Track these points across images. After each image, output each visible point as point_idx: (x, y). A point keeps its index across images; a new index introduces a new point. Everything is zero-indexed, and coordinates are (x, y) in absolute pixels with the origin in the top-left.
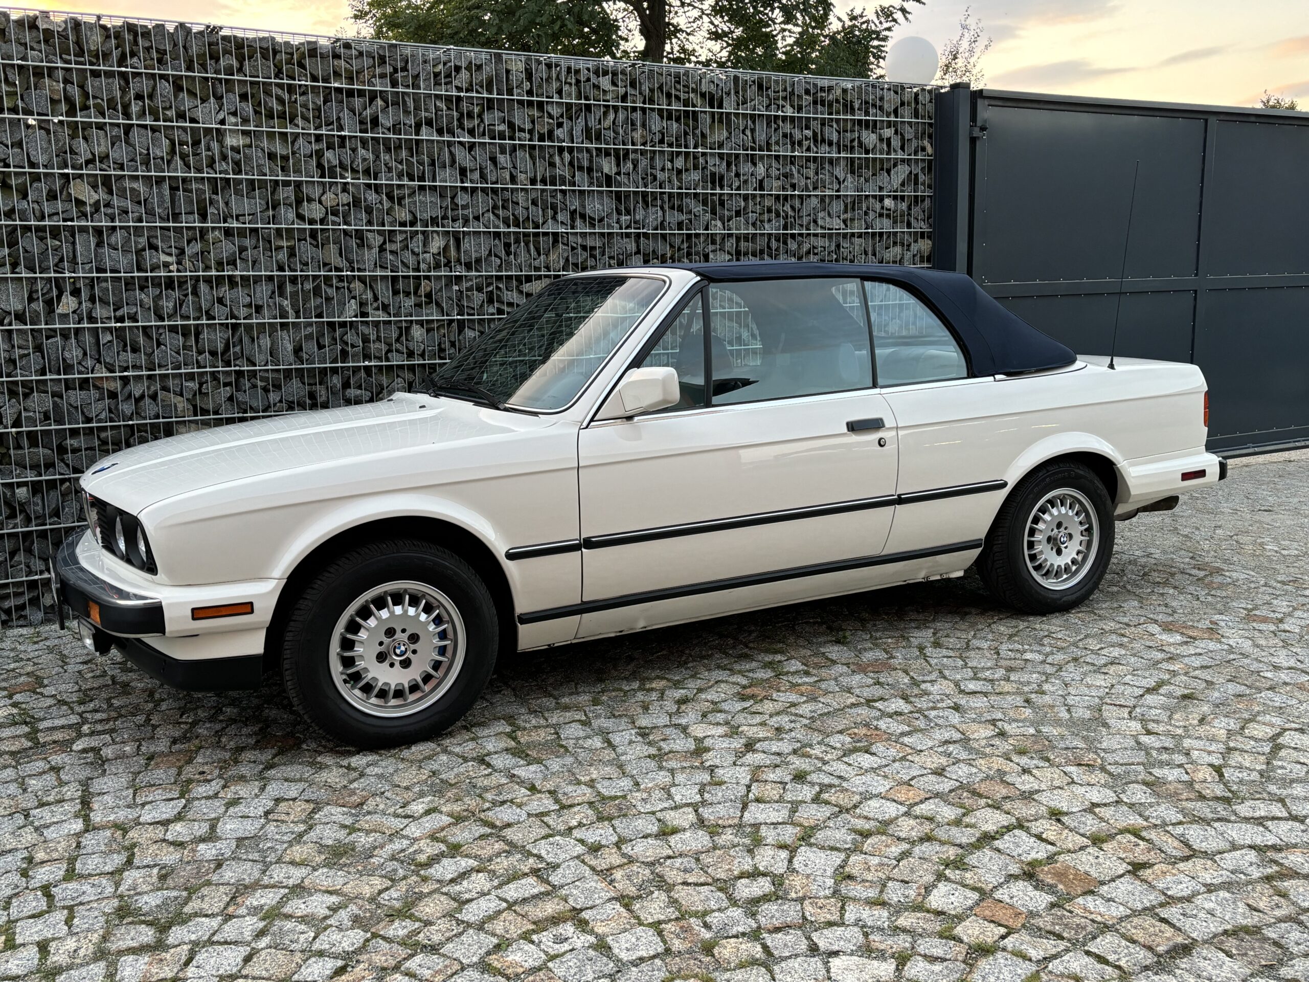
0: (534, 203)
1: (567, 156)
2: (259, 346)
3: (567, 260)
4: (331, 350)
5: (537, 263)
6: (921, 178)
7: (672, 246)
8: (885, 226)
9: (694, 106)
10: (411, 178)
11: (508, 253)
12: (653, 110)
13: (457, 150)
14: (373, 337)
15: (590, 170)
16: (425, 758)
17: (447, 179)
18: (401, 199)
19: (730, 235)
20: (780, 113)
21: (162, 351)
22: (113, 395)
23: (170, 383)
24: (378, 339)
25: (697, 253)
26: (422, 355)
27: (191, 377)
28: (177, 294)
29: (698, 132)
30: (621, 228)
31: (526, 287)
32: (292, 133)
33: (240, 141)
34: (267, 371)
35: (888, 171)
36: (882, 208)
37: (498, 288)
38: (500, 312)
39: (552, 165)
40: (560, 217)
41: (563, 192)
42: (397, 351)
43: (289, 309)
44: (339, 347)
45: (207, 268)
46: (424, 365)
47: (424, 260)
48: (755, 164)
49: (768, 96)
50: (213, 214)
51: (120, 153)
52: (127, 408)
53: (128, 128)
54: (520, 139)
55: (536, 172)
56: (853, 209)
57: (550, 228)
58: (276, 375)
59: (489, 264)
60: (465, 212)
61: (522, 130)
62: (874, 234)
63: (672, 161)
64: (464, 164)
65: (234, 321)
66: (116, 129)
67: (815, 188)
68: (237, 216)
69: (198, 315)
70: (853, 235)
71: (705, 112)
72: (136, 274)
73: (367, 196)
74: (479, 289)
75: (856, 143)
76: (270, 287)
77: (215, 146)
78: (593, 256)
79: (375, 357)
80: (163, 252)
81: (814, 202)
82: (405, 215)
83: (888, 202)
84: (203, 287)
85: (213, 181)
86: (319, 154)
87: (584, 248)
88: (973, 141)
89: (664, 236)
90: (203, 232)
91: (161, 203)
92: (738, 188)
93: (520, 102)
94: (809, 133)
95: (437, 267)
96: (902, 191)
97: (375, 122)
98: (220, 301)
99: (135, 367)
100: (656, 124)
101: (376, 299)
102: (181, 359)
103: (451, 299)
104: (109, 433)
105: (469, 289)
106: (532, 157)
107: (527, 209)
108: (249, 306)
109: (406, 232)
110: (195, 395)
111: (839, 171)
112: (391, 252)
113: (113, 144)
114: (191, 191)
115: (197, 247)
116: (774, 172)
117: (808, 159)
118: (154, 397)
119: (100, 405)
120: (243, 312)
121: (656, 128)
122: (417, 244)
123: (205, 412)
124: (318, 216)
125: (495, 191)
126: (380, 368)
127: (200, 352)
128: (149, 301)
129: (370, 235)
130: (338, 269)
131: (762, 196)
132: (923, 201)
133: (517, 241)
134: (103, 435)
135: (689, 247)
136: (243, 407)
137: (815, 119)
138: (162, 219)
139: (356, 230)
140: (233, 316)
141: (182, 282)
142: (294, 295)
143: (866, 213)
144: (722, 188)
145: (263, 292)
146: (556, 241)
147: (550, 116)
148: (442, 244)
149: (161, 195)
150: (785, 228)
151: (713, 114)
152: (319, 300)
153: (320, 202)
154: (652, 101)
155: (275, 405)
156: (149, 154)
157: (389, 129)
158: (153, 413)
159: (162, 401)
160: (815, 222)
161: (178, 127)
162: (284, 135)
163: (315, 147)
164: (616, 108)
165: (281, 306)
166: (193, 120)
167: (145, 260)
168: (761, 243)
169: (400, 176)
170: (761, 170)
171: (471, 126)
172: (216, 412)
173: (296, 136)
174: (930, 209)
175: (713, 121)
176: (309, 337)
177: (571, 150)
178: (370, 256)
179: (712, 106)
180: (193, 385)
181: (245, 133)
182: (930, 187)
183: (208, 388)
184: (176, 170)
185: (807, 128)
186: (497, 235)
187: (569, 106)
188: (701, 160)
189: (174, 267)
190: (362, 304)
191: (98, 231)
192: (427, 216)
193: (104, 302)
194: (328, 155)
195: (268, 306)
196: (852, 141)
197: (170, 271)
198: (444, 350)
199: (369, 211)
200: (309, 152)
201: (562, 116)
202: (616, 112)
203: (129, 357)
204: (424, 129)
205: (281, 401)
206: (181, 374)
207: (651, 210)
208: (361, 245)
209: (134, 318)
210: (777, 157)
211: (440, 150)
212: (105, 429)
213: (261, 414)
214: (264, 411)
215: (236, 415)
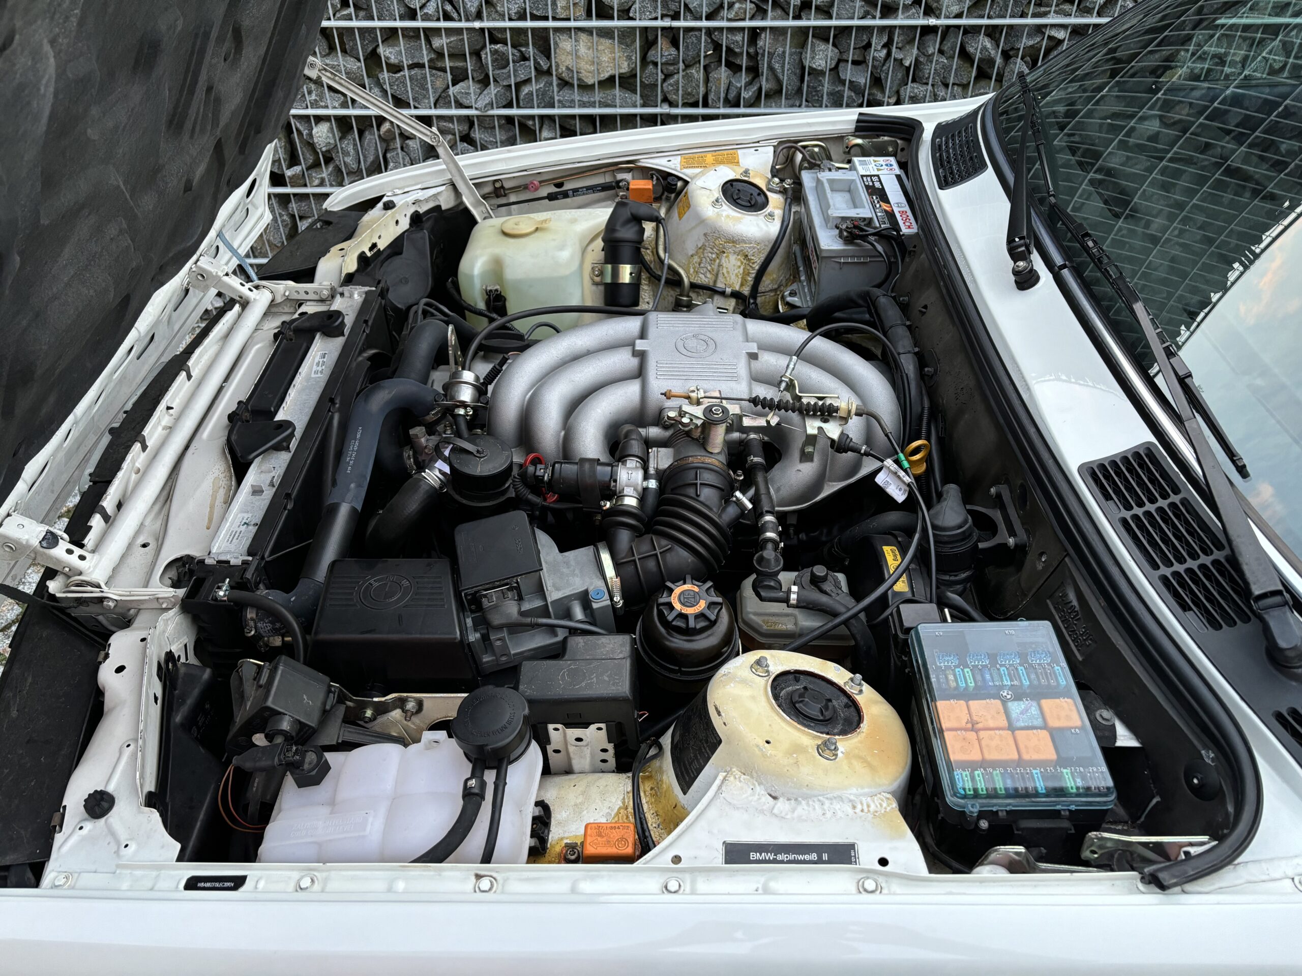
212: (437, 31)
213: (705, 24)
214: (709, 17)
215: (659, 23)
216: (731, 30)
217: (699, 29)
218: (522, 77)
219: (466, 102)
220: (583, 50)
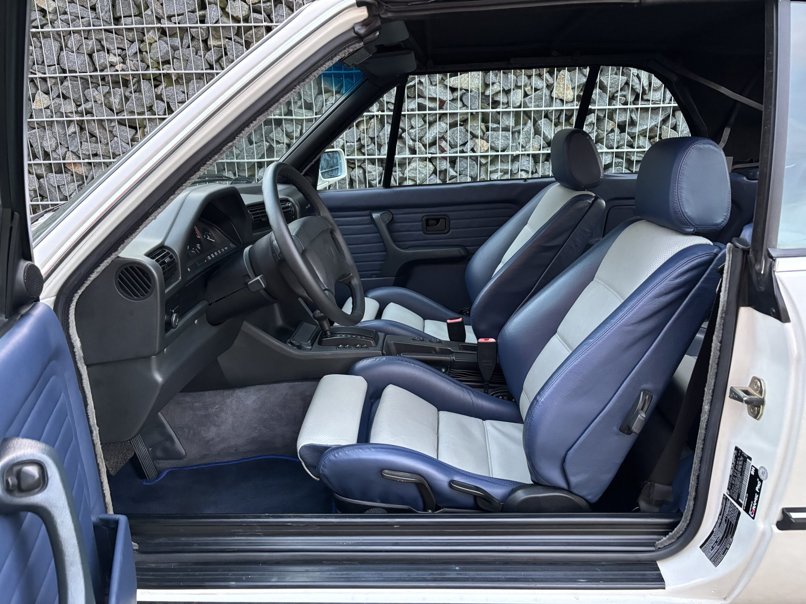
21: (115, 142)
22: (80, 178)
28: (121, 90)
45: (146, 67)
50: (147, 15)
68: (168, 16)
69: (141, 110)
80: (109, 53)
90: (142, 32)
98: (159, 97)
99: (96, 155)
115: (135, 47)
128: (101, 98)
138: (108, 23)
141: (126, 80)
167: (95, 61)
189: (118, 67)
193: (68, 99)
197: (116, 70)
203: (89, 146)
209: (89, 112)
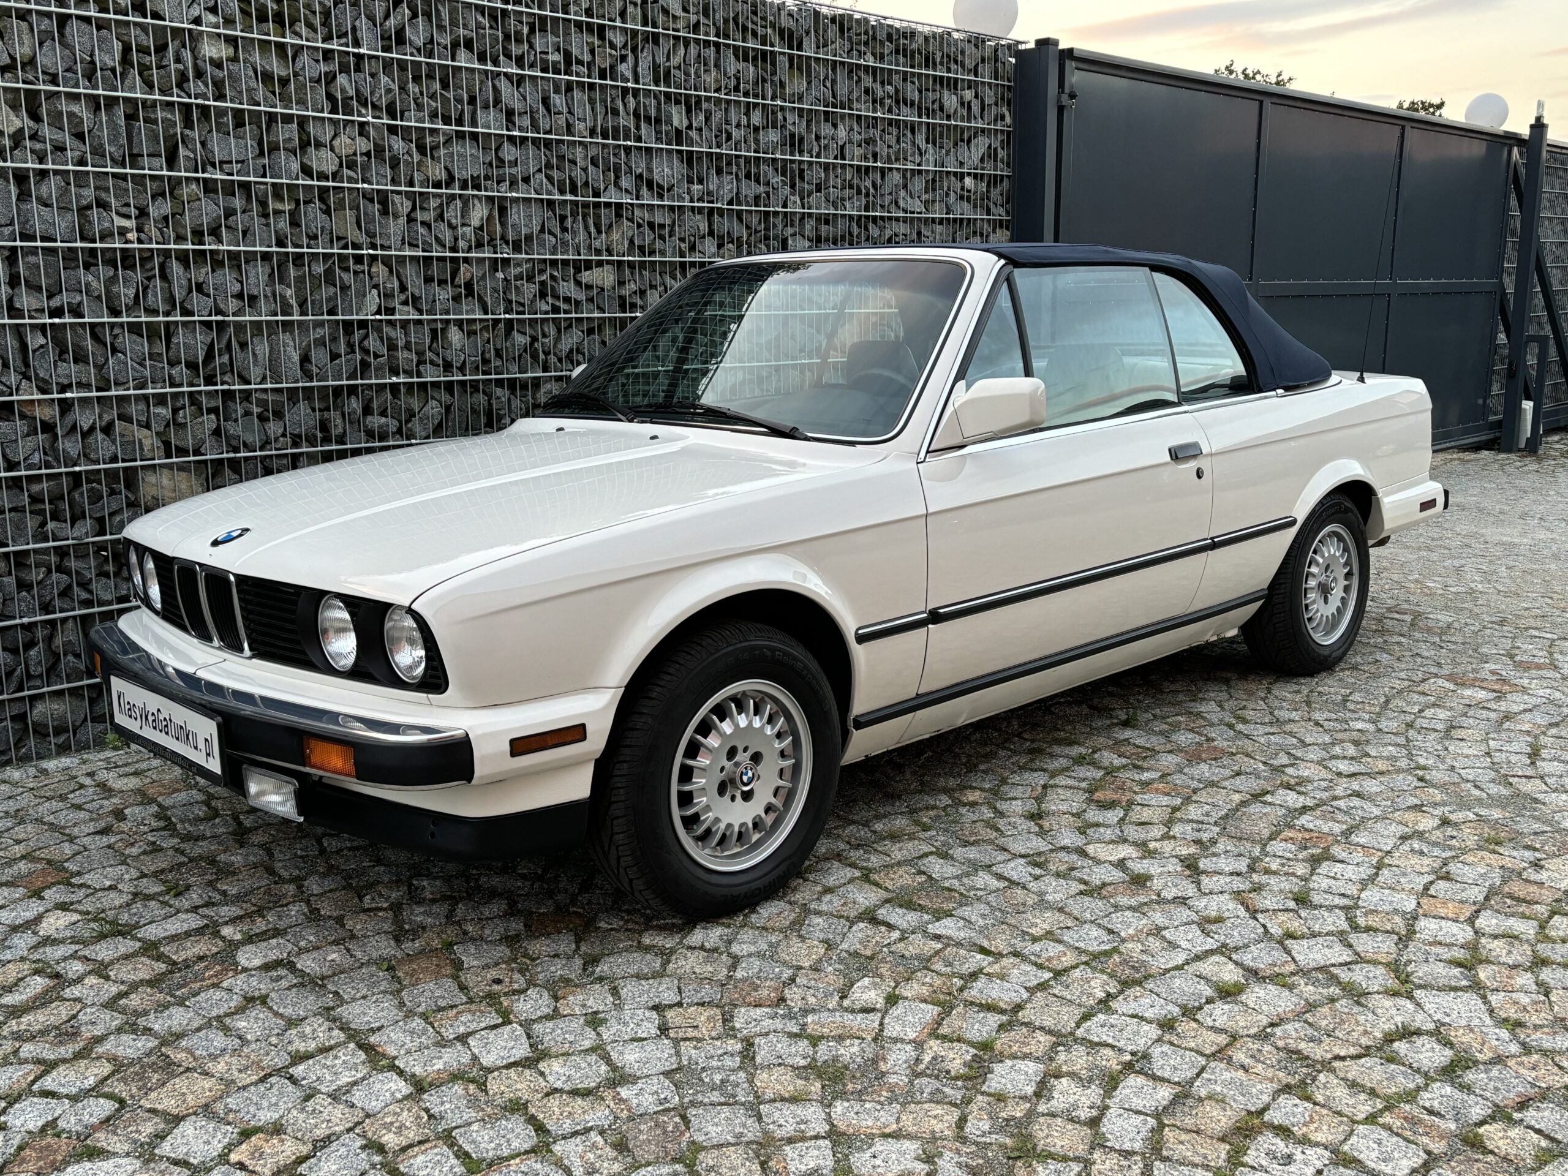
0: (594, 162)
1: (632, 103)
2: (254, 354)
3: (632, 242)
4: (347, 361)
5: (597, 244)
6: (1001, 153)
7: (748, 227)
8: (964, 211)
9: (772, 45)
10: (447, 121)
11: (564, 230)
12: (727, 46)
13: (504, 86)
14: (401, 343)
15: (658, 121)
16: (793, 923)
17: (490, 124)
18: (435, 147)
19: (810, 215)
20: (862, 62)
21: (120, 361)
22: (48, 427)
23: (133, 409)
24: (407, 347)
25: (776, 238)
26: (462, 369)
27: (161, 399)
28: (138, 276)
29: (777, 79)
30: (692, 201)
31: (586, 277)
32: (293, 45)
33: (223, 51)
34: (265, 390)
35: (969, 141)
36: (962, 188)
37: (553, 278)
38: (556, 310)
39: (615, 112)
40: (624, 183)
41: (628, 149)
42: (432, 363)
43: (293, 302)
44: (359, 357)
45: (180, 239)
46: (463, 383)
47: (464, 235)
48: (835, 126)
49: (850, 39)
50: (187, 158)
51: (51, 58)
52: (71, 446)
53: (63, 20)
54: (578, 75)
55: (595, 120)
56: (934, 190)
57: (612, 197)
58: (276, 397)
59: (542, 244)
60: (514, 171)
61: (580, 62)
62: (955, 220)
63: (747, 114)
64: (511, 105)
65: (220, 318)
66: (47, 21)
67: (897, 160)
68: (221, 162)
69: (168, 308)
70: (933, 220)
71: (784, 54)
72: (79, 244)
73: (393, 142)
74: (530, 279)
75: (937, 106)
76: (268, 270)
77: (187, 55)
78: (662, 237)
79: (405, 372)
80: (118, 213)
81: (896, 177)
82: (437, 172)
83: (968, 182)
84: (176, 267)
85: (186, 108)
86: (331, 78)
87: (651, 225)
88: (1061, 109)
89: (739, 214)
90: (175, 183)
91: (114, 138)
92: (818, 156)
93: (579, 25)
94: (889, 89)
95: (479, 245)
96: (983, 169)
97: (401, 38)
98: (200, 288)
99: (80, 385)
100: (732, 66)
101: (403, 288)
102: (148, 373)
103: (496, 290)
104: (45, 485)
105: (519, 277)
106: (592, 102)
107: (585, 170)
108: (240, 296)
109: (440, 196)
110: (168, 425)
111: (920, 139)
112: (422, 223)
113: (41, 44)
114: (155, 122)
115: (166, 206)
116: (857, 137)
117: (890, 122)
118: (107, 430)
119: (30, 443)
120: (233, 305)
121: (731, 71)
122: (453, 213)
123: (182, 451)
124: (330, 168)
125: (548, 144)
126: (410, 386)
127: (171, 364)
128: (98, 286)
129: (397, 198)
130: (356, 246)
131: (843, 166)
132: (1002, 181)
133: (574, 214)
134: (35, 488)
135: (767, 229)
136: (234, 443)
137: (897, 72)
138: (115, 162)
139: (378, 191)
140: (219, 312)
141: (147, 257)
142: (300, 280)
143: (947, 195)
144: (801, 153)
145: (257, 276)
146: (619, 216)
147: (612, 46)
148: (486, 212)
149: (113, 125)
150: (867, 209)
151: (791, 57)
152: (332, 290)
153: (332, 149)
154: (727, 37)
155: (276, 439)
156: (93, 62)
157: (419, 50)
158: (108, 455)
159: (122, 435)
160: (896, 203)
161: (136, 24)
162: (281, 47)
163: (323, 68)
164: (687, 42)
165: (283, 297)
166: (156, 16)
167: (90, 223)
168: (841, 226)
169: (433, 116)
170: (842, 133)
171: (520, 52)
172: (197, 452)
173: (298, 50)
174: (1008, 192)
175: (791, 66)
176: (320, 342)
177: (636, 92)
178: (396, 228)
179: (791, 47)
180: (164, 412)
181: (232, 41)
182: (1008, 166)
183: (186, 415)
184: (132, 89)
185: (890, 83)
186: (551, 203)
187: (635, 33)
188: (780, 116)
189: (132, 236)
190: (388, 295)
191: (21, 177)
192: (467, 174)
193: (34, 288)
194: (342, 80)
195: (266, 296)
196: (933, 102)
197: (127, 242)
198: (489, 361)
199: (395, 164)
200: (316, 75)
201: (625, 46)
202: (686, 46)
203: (70, 370)
204: (462, 53)
205: (284, 435)
206: (146, 397)
207: (726, 178)
208: (385, 212)
209: (77, 312)
210: (859, 117)
211: (482, 82)
212: (38, 478)
213: (258, 453)
214: (262, 449)
215: (225, 455)
216: (277, 456)
217: (256, 457)
218: (115, 508)
219: (63, 535)
220: (165, 481)
